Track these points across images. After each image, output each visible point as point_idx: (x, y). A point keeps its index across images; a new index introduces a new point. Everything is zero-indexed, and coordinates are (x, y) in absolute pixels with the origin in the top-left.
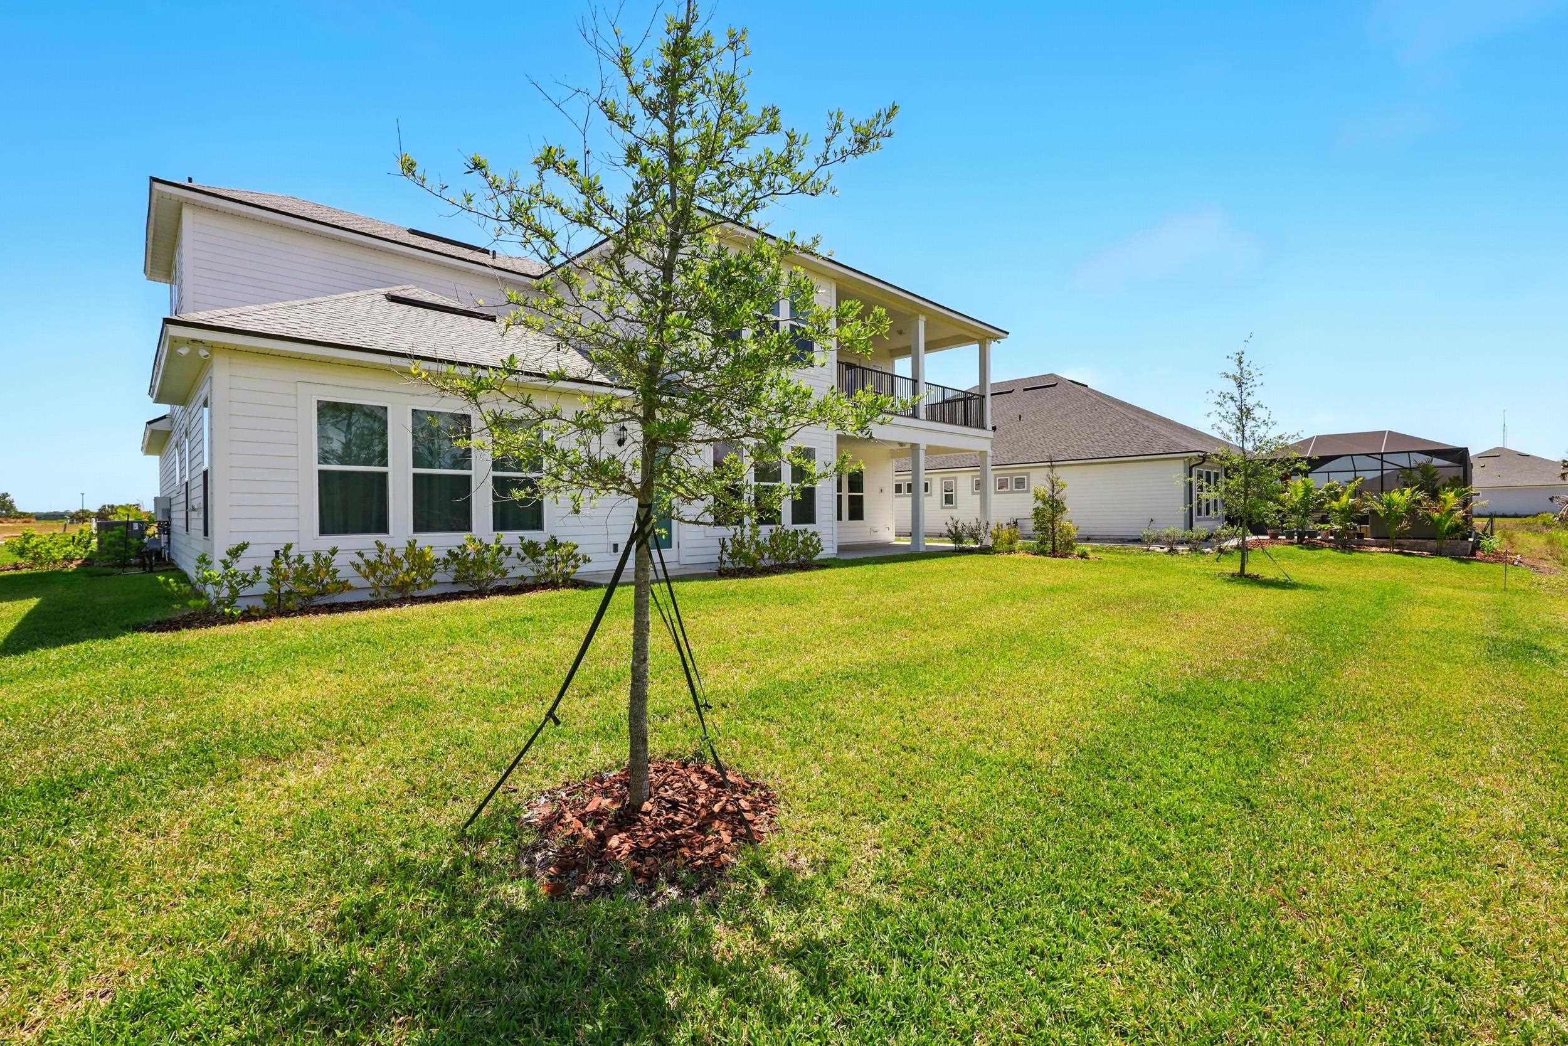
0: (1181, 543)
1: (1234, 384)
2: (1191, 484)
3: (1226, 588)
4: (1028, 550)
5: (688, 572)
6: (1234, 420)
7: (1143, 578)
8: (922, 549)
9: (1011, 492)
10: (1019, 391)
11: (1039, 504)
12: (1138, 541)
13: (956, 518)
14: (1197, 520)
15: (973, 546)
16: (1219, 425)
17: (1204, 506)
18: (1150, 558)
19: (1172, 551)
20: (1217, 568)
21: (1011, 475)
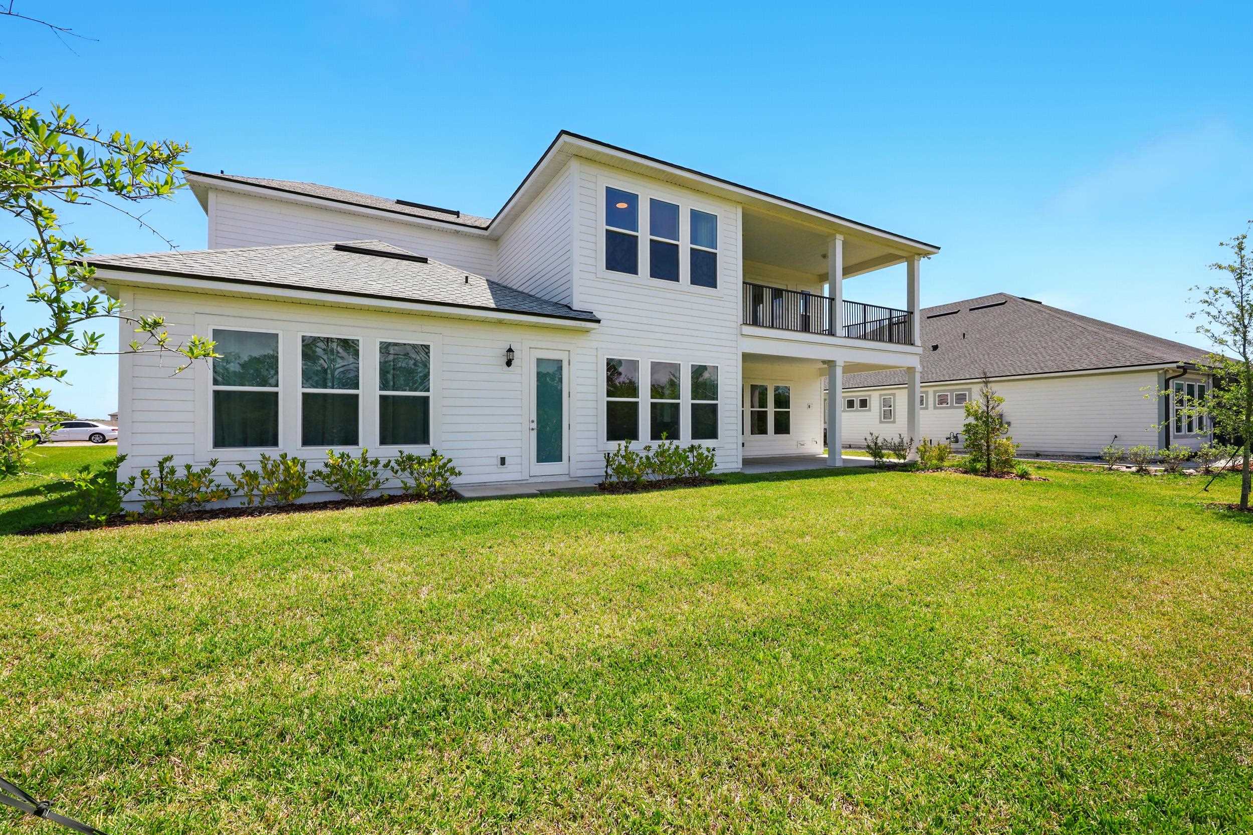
0: (1154, 462)
1: (1231, 276)
2: (1167, 398)
3: (1220, 527)
4: (958, 469)
5: (578, 485)
6: (1230, 319)
7: (1096, 508)
8: (839, 464)
9: (952, 407)
10: (965, 311)
11: (971, 420)
12: (1098, 458)
13: (875, 434)
14: (1175, 437)
15: (896, 460)
16: (1207, 327)
17: (1184, 424)
18: (1112, 478)
19: (1141, 471)
20: (1206, 498)
21: (952, 391)
